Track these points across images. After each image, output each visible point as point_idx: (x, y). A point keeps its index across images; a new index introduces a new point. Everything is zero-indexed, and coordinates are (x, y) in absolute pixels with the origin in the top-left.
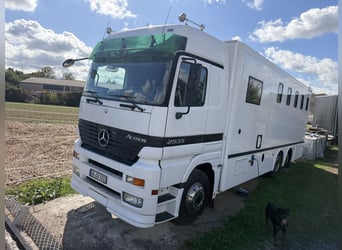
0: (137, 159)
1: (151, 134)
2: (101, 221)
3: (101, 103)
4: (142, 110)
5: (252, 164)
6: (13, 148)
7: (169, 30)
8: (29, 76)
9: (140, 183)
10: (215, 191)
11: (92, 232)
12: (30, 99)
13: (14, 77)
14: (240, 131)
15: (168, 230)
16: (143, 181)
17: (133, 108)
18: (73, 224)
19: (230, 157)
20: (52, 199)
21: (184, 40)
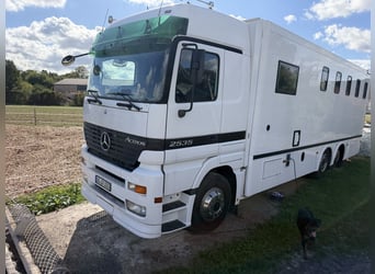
0: (137, 164)
1: (150, 136)
2: (111, 230)
3: (101, 103)
4: (139, 109)
5: (288, 164)
6: (38, 153)
7: (166, 12)
8: (62, 77)
9: (142, 190)
10: (239, 196)
11: (99, 242)
12: (65, 101)
13: (48, 79)
14: (268, 128)
15: (181, 240)
16: (145, 188)
17: (130, 107)
18: (82, 233)
19: (256, 157)
20: (66, 206)
21: (185, 22)
